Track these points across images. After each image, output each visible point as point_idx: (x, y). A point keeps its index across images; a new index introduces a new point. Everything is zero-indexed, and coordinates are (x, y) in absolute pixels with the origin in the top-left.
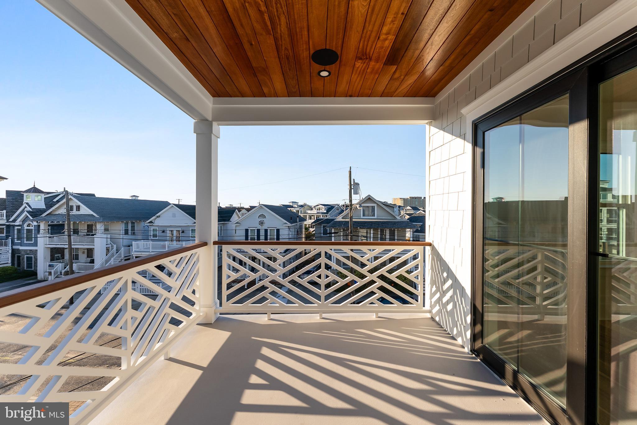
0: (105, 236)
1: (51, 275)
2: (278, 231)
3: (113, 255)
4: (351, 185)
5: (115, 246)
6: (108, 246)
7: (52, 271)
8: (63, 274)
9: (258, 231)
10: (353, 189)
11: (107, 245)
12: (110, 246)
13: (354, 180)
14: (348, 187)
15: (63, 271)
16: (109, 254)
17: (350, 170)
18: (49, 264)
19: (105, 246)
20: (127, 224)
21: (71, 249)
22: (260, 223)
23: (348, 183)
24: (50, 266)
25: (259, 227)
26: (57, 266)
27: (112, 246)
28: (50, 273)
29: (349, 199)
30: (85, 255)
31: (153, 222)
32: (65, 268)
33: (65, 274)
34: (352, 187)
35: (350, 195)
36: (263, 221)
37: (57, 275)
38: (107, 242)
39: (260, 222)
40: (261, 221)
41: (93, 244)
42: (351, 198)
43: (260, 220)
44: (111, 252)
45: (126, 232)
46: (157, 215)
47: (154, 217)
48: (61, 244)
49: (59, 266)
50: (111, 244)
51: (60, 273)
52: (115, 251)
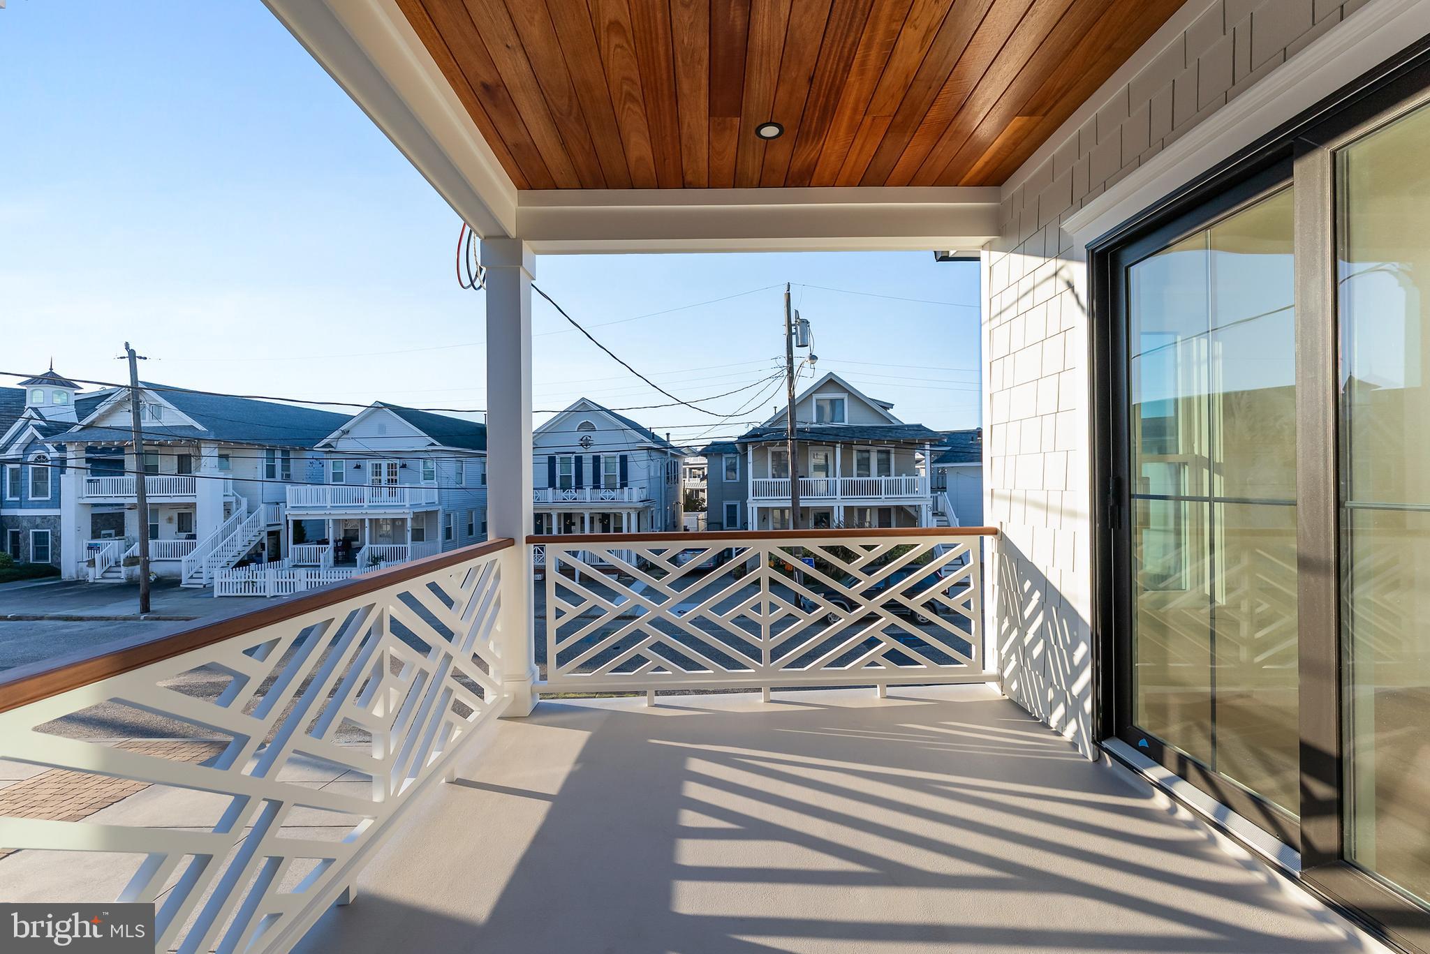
0: (221, 475)
1: (94, 566)
2: (624, 460)
3: (239, 520)
4: (790, 326)
5: (244, 501)
6: (228, 499)
7: (97, 557)
8: (122, 563)
9: (579, 460)
10: (795, 334)
11: (226, 497)
12: (233, 499)
13: (797, 312)
14: (785, 330)
15: (123, 557)
16: (231, 518)
17: (788, 290)
18: (89, 544)
19: (222, 500)
20: (271, 451)
21: (142, 507)
22: (582, 442)
23: (784, 321)
24: (90, 547)
25: (580, 450)
26: (109, 546)
27: (238, 502)
28: (92, 563)
29: (786, 355)
30: (175, 526)
31: (334, 444)
32: (126, 551)
33: (128, 562)
34: (794, 331)
35: (788, 348)
36: (589, 438)
37: (108, 566)
38: (226, 489)
39: (582, 440)
40: (585, 438)
41: (194, 494)
42: (792, 354)
43: (581, 434)
44: (234, 515)
45: (271, 473)
46: (343, 428)
47: (336, 434)
48: (116, 495)
49: (111, 548)
50: (236, 496)
51: (116, 562)
52: (245, 514)
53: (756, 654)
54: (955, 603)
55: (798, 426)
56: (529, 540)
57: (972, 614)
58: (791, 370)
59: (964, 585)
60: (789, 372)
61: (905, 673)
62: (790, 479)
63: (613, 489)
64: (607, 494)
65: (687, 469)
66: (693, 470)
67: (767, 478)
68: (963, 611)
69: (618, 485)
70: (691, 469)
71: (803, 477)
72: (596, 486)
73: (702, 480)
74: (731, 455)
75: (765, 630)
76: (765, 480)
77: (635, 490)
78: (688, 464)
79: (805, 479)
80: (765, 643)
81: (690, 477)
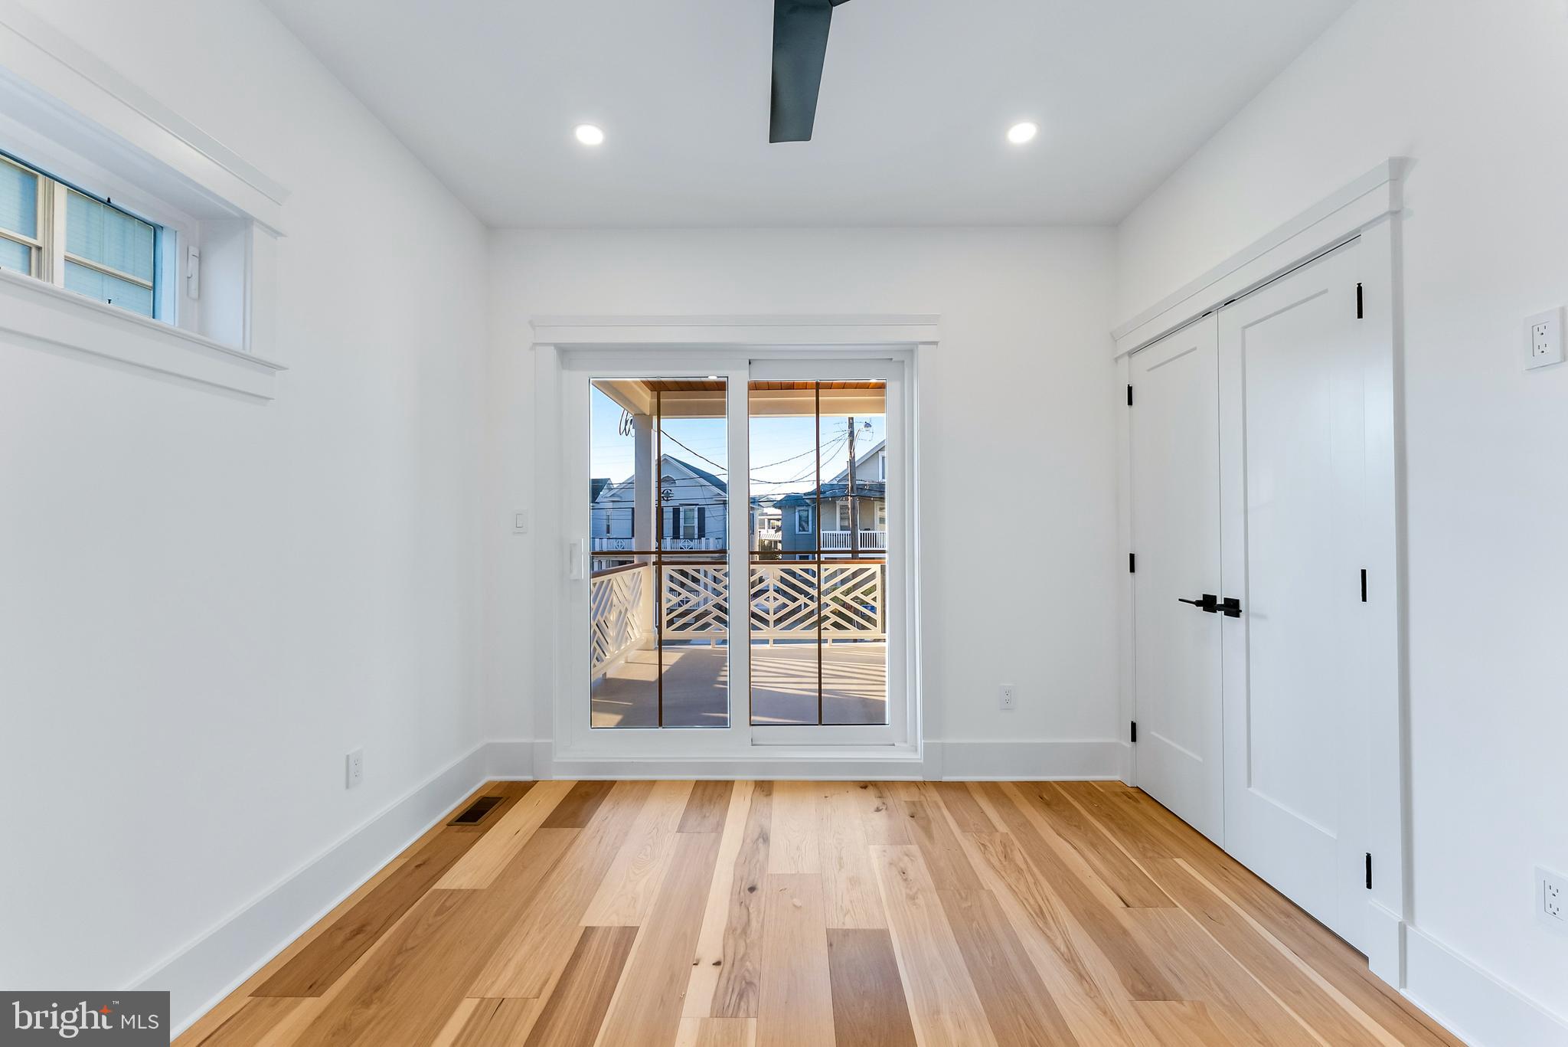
53: (765, 622)
54: (868, 599)
55: (857, 482)
56: (654, 563)
57: (878, 605)
58: (852, 434)
59: (874, 588)
60: (850, 436)
61: (842, 634)
62: (850, 532)
63: (692, 539)
64: (686, 544)
65: (766, 521)
66: (771, 521)
67: (835, 530)
68: (873, 603)
69: (696, 536)
70: (769, 520)
71: (869, 530)
72: (676, 536)
73: (776, 532)
74: (804, 508)
75: (771, 612)
76: (834, 532)
77: (712, 540)
78: (766, 514)
79: (872, 532)
80: (772, 618)
81: (769, 528)
